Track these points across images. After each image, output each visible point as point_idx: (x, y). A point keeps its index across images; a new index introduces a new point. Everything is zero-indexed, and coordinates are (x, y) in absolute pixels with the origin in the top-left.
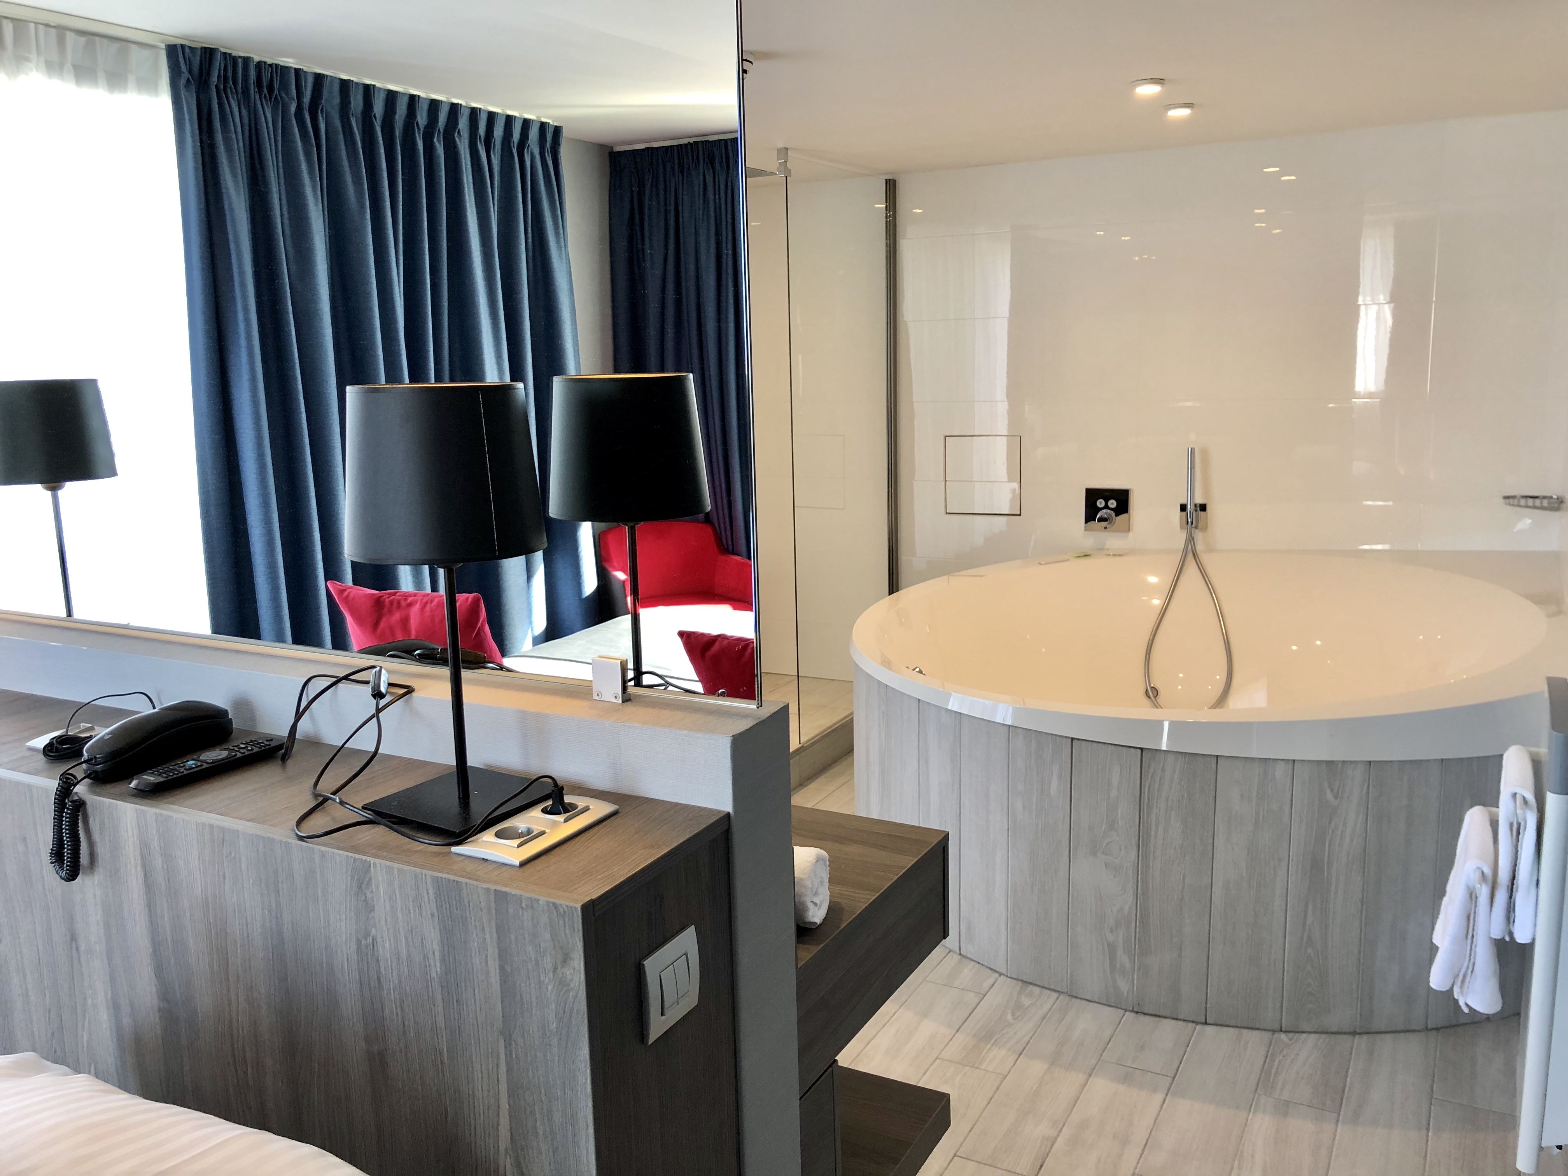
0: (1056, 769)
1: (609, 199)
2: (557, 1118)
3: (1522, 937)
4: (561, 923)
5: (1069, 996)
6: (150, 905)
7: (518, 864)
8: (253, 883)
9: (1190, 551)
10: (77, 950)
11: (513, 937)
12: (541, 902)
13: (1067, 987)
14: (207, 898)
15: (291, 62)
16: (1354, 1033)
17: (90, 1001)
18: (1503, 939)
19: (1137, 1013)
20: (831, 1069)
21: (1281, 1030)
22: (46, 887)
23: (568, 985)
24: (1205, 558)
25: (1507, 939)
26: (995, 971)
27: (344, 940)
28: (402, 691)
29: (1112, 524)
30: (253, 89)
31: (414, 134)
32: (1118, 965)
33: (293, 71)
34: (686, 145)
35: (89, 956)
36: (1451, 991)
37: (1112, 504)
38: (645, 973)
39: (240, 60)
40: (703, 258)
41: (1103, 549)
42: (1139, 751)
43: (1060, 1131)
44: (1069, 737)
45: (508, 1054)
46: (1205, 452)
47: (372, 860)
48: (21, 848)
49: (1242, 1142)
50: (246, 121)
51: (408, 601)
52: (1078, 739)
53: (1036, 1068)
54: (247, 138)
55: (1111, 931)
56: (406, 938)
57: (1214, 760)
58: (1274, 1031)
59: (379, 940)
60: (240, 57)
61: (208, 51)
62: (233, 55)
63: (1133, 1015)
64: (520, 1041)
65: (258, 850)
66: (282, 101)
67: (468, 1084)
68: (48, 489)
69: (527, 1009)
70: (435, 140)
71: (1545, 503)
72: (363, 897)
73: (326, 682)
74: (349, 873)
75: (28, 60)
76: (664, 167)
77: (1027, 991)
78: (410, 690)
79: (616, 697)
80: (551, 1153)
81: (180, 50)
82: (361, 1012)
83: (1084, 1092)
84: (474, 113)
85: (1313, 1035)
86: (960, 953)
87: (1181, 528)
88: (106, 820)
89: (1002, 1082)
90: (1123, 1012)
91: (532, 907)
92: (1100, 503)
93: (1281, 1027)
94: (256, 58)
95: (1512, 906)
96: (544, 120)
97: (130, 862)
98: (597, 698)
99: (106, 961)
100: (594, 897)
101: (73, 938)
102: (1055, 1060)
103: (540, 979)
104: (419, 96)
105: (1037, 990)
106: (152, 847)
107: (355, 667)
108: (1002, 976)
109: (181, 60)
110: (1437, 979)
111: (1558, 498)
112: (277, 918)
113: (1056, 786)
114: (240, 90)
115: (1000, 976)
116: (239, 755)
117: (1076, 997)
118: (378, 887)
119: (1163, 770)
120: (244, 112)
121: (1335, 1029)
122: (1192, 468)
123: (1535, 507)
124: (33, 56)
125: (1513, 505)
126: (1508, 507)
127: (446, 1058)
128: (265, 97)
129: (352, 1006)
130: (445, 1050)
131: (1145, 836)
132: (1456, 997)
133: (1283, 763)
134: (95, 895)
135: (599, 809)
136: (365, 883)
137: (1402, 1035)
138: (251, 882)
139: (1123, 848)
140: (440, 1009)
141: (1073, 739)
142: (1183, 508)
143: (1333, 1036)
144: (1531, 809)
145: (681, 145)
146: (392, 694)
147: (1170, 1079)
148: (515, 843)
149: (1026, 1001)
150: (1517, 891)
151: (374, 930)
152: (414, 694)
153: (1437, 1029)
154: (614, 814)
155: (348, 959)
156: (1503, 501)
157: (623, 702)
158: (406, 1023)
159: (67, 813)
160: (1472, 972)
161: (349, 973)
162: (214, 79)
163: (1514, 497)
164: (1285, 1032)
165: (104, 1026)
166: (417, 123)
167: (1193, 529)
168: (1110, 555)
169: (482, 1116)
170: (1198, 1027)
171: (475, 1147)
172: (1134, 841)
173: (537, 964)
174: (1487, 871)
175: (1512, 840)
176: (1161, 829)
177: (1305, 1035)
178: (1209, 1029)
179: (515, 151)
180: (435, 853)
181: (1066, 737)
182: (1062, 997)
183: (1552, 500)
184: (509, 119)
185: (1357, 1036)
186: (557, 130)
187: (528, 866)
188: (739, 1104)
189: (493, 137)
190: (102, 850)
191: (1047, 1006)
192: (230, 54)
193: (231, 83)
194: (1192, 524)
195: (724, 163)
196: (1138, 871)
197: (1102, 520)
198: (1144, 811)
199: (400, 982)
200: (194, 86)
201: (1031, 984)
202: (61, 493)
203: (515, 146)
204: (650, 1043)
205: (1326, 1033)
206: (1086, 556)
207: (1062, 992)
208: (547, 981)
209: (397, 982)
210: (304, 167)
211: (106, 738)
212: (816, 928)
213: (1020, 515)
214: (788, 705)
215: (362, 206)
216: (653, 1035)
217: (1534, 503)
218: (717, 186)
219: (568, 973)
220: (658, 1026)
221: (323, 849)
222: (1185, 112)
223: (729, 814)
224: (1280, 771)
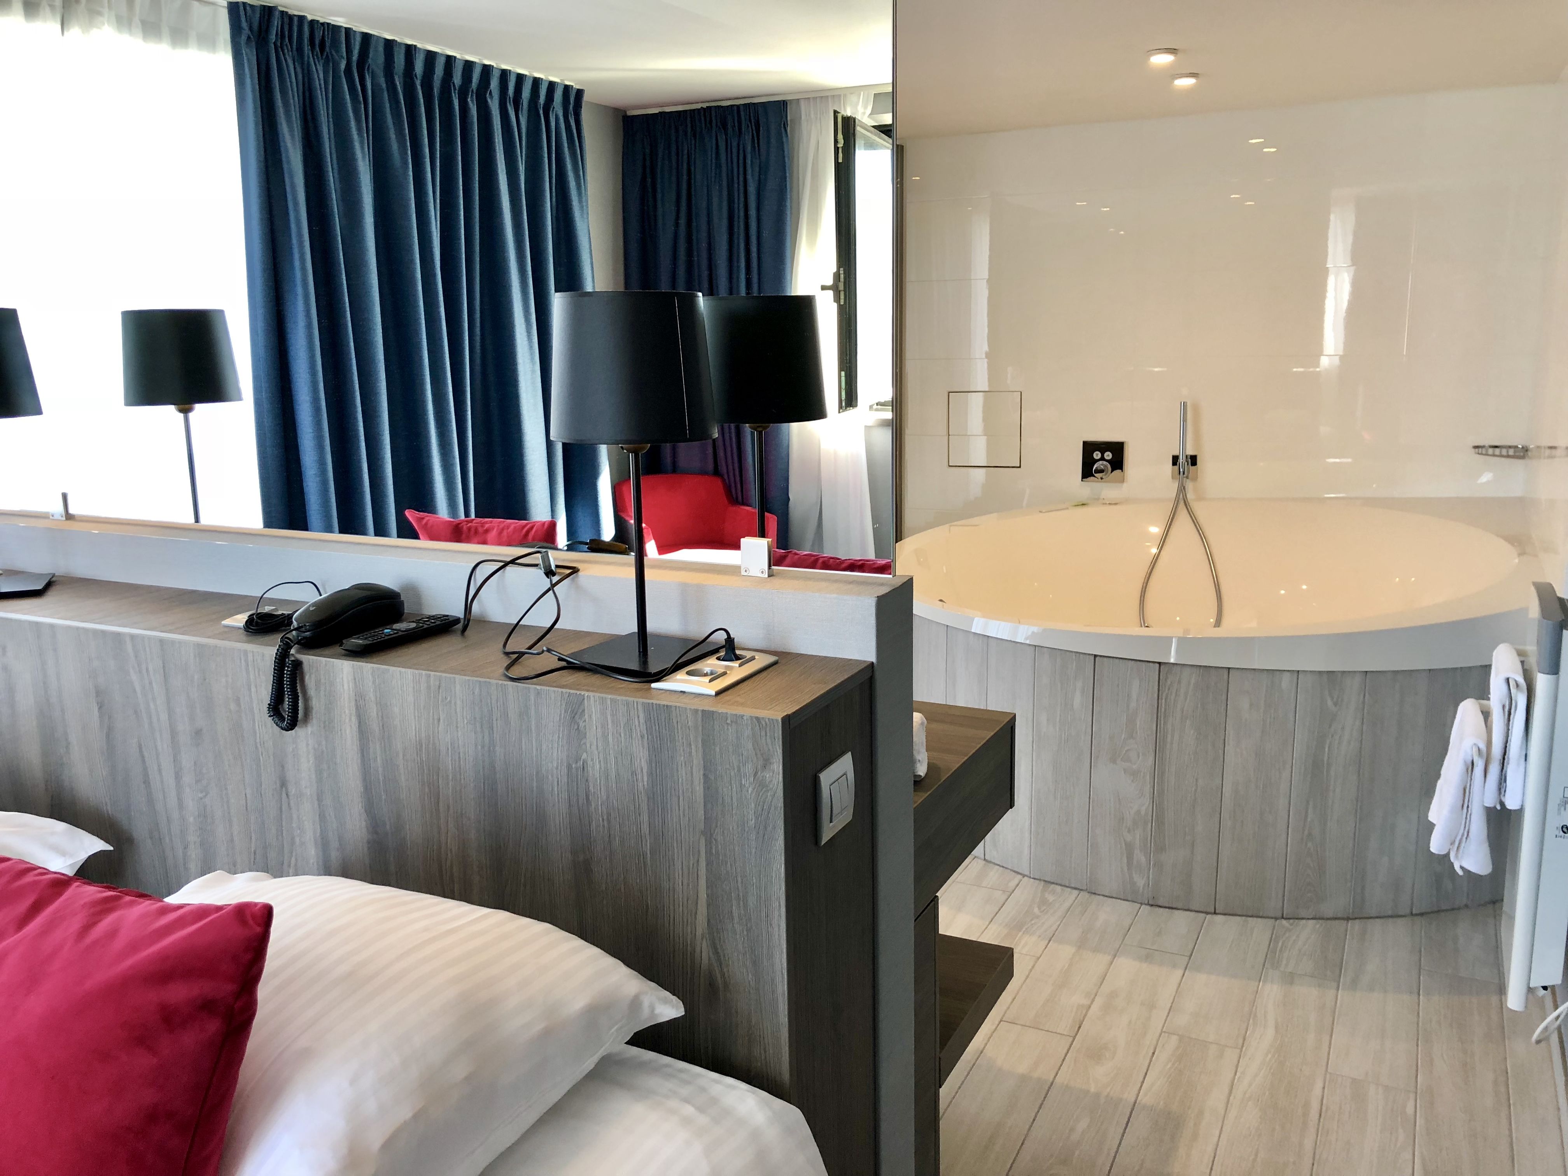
0: (1079, 684)
1: (623, 161)
2: (752, 901)
3: (1512, 804)
4: (763, 733)
5: (1089, 892)
6: (363, 750)
7: (714, 693)
8: (467, 723)
9: (1182, 499)
10: (287, 795)
11: (718, 749)
12: (745, 718)
13: (1087, 885)
14: (420, 740)
15: (340, 21)
16: (1348, 919)
17: (297, 840)
18: (1495, 807)
19: (1152, 905)
20: (933, 902)
21: (1283, 918)
22: (258, 740)
23: (767, 786)
24: (1197, 507)
25: (1499, 807)
26: (1018, 873)
27: (555, 765)
28: (568, 571)
29: (1107, 476)
30: (306, 48)
31: (450, 93)
32: (1135, 862)
33: (344, 30)
34: (698, 110)
35: (299, 799)
36: (1447, 855)
37: (1108, 455)
38: (820, 784)
39: (296, 19)
40: (716, 220)
41: (1098, 499)
42: (1157, 665)
43: (1093, 1000)
44: (1092, 654)
45: (709, 852)
46: (1196, 408)
47: (587, 694)
48: (233, 706)
49: (1255, 1004)
50: (300, 77)
51: (485, 528)
52: (1101, 656)
53: (1066, 951)
54: (301, 94)
55: (1129, 831)
56: (616, 758)
57: (1226, 672)
58: (1276, 919)
59: (590, 763)
60: (295, 15)
61: (266, 8)
62: (289, 13)
63: (1148, 907)
64: (720, 838)
65: (473, 693)
66: (333, 58)
67: (669, 880)
68: (181, 411)
69: (728, 810)
70: (469, 100)
71: (1511, 452)
72: (576, 727)
73: (496, 566)
74: (564, 706)
75: (100, 14)
76: (677, 131)
77: (1050, 889)
78: (575, 570)
79: (762, 572)
80: (745, 933)
81: (242, 8)
82: (568, 827)
83: (1110, 970)
84: (504, 74)
85: (1311, 922)
86: (985, 859)
87: (1173, 478)
88: (322, 677)
89: (1036, 962)
90: (1139, 905)
91: (736, 722)
92: (1097, 455)
93: (1283, 915)
94: (310, 18)
95: (1503, 778)
96: (567, 83)
97: (345, 712)
98: (745, 574)
99: (316, 803)
100: (789, 713)
101: (283, 784)
102: (1082, 944)
103: (741, 783)
104: (455, 57)
105: (1059, 888)
106: (367, 698)
107: (512, 556)
108: (1026, 878)
109: (243, 19)
110: (1436, 845)
111: (1523, 448)
112: (489, 751)
113: (1079, 700)
114: (294, 47)
115: (1024, 877)
116: (426, 626)
117: (1095, 894)
118: (590, 716)
119: (1179, 682)
120: (299, 70)
121: (1331, 915)
122: (1185, 420)
123: (1501, 456)
124: (106, 10)
125: (1482, 454)
126: (1478, 455)
127: (649, 859)
128: (317, 55)
129: (560, 823)
130: (648, 853)
131: (1162, 744)
132: (1452, 860)
133: (1288, 674)
134: (308, 745)
135: (762, 660)
136: (579, 713)
137: (1391, 920)
138: (465, 722)
139: (1141, 754)
140: (646, 818)
141: (1095, 656)
142: (1175, 460)
143: (1329, 922)
144: (1522, 691)
145: (694, 110)
146: (560, 574)
147: (1187, 958)
148: (707, 679)
149: (1051, 898)
150: (1508, 764)
151: (585, 754)
152: (580, 573)
153: (1422, 914)
154: (775, 663)
155: (558, 781)
156: (1473, 450)
157: (769, 576)
158: (612, 832)
159: (287, 671)
160: (1466, 838)
161: (558, 794)
162: (273, 37)
163: (1483, 447)
164: (1286, 919)
165: (311, 861)
166: (453, 83)
167: (1185, 479)
168: (1106, 504)
169: (681, 908)
170: (1209, 917)
171: (674, 936)
172: (1152, 747)
173: (739, 770)
174: (1483, 746)
175: (1504, 718)
176: (1176, 737)
177: (1304, 921)
178: (1219, 918)
179: (541, 112)
180: (637, 689)
181: (1089, 654)
182: (1082, 893)
183: (1516, 449)
184: (536, 82)
185: (1350, 922)
186: (580, 93)
187: (722, 695)
188: (875, 916)
189: (521, 98)
190: (317, 704)
191: (1070, 901)
192: (287, 12)
193: (287, 40)
194: (1184, 474)
195: (737, 127)
196: (1155, 775)
197: (1100, 471)
198: (1160, 721)
199: (608, 797)
200: (254, 43)
201: (1053, 883)
202: (191, 415)
203: (542, 106)
204: (823, 843)
205: (1323, 919)
206: (1083, 504)
207: (1082, 890)
208: (747, 785)
209: (605, 797)
210: (353, 124)
211: (311, 609)
212: (921, 781)
213: (1020, 467)
214: (912, 578)
215: (406, 163)
216: (825, 838)
217: (1501, 453)
218: (729, 149)
219: (768, 776)
220: (828, 832)
221: (538, 687)
222: (1190, 82)
223: (873, 663)
224: (1286, 682)
